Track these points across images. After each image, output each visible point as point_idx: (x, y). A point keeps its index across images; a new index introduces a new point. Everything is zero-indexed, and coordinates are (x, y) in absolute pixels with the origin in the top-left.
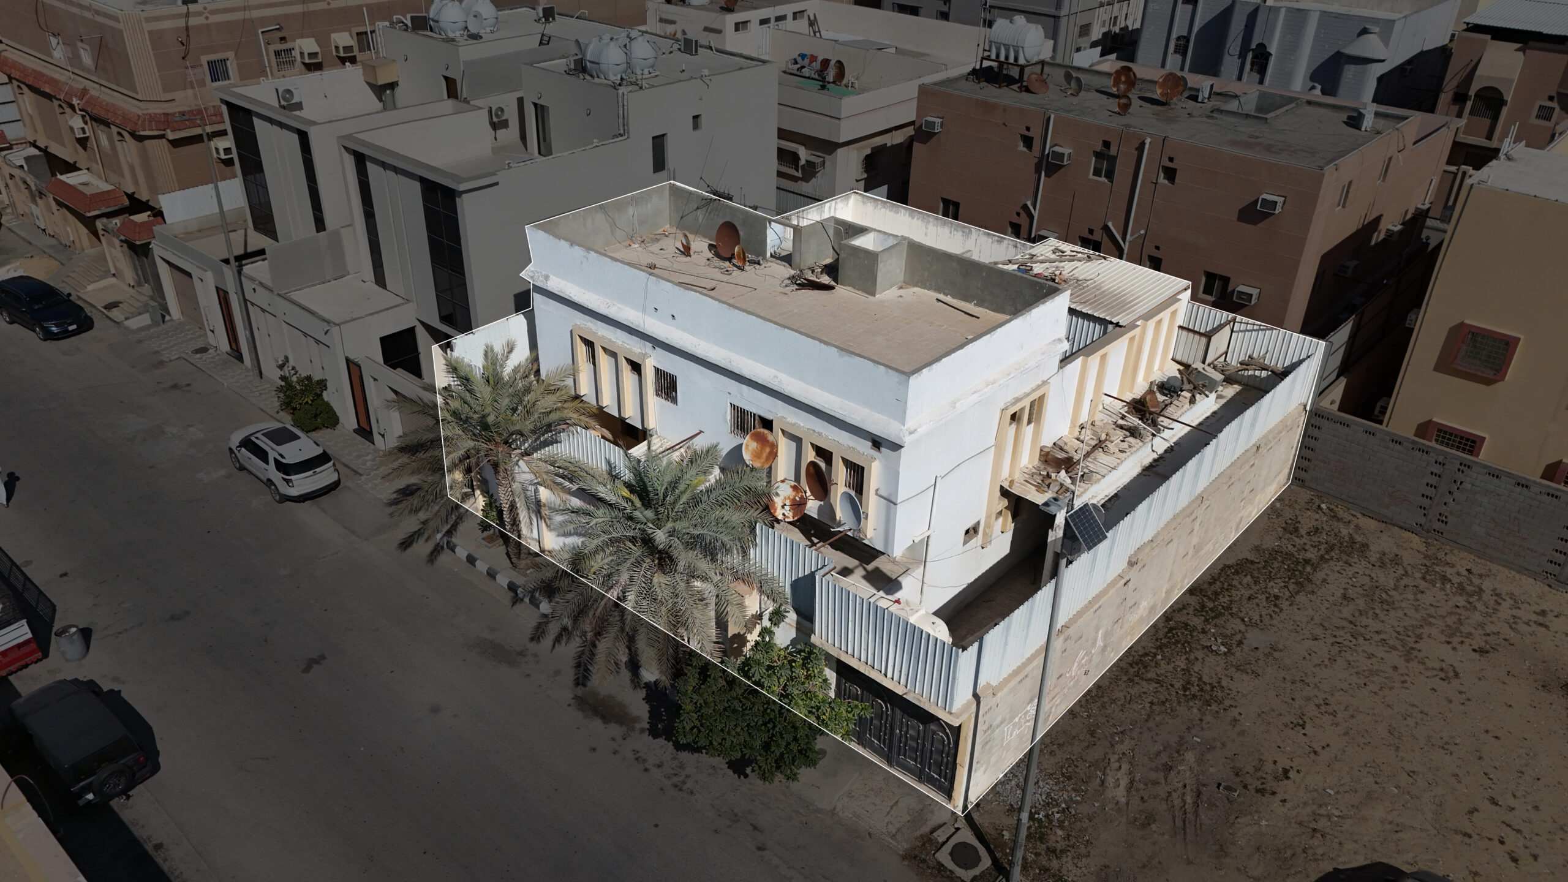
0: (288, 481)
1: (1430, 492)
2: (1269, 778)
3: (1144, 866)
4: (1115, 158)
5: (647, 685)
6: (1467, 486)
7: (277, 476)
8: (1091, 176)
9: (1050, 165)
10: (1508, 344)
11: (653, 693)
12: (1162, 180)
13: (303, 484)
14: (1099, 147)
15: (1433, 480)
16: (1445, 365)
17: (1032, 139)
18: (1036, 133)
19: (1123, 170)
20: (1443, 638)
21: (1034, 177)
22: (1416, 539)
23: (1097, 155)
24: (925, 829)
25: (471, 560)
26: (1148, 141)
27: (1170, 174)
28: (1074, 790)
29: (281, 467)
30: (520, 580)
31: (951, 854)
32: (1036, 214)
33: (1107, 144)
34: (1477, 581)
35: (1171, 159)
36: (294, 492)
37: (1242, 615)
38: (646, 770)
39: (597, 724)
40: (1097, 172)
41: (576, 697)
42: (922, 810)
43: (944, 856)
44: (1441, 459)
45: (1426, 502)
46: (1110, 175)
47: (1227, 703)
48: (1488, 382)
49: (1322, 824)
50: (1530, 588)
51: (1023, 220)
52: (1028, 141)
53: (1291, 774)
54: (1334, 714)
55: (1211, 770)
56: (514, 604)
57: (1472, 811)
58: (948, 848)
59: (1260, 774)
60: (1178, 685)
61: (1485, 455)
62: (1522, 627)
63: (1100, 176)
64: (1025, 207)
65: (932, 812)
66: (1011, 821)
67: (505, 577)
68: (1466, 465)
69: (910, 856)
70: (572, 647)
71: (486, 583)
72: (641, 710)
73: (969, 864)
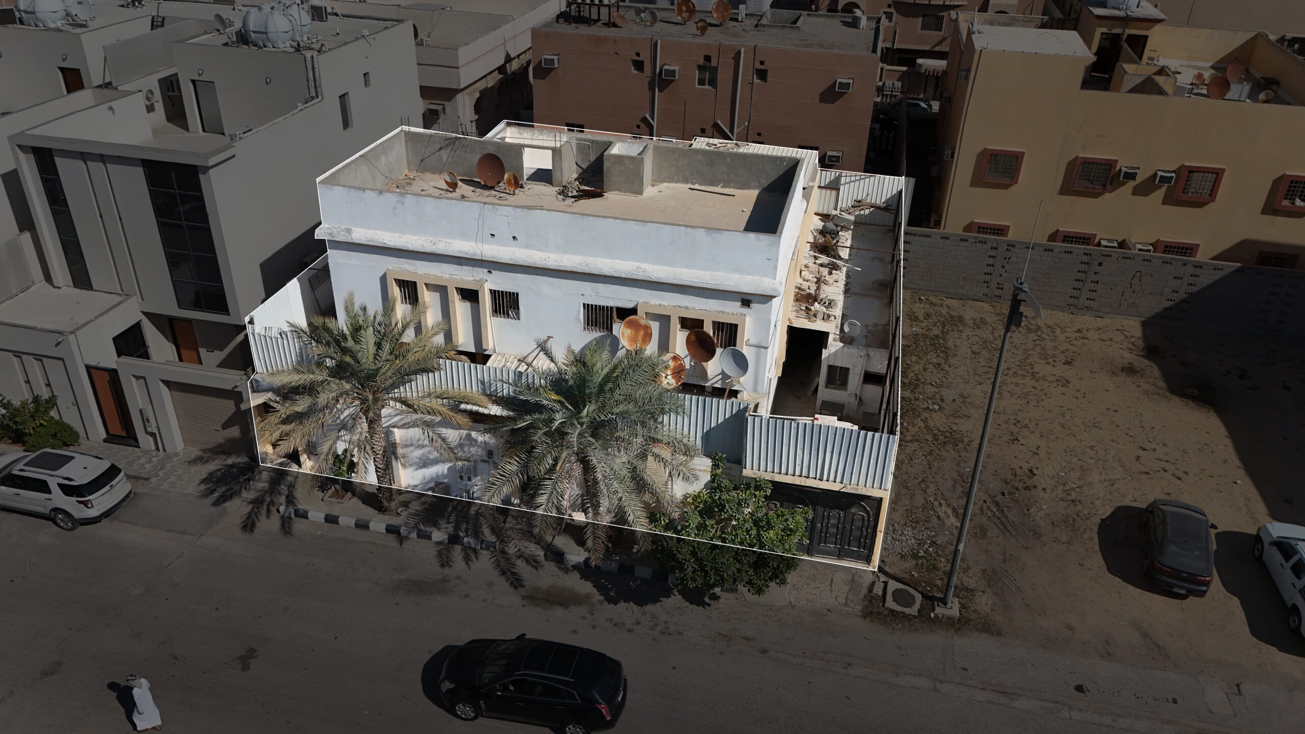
0: (85, 503)
1: (989, 270)
2: (1025, 478)
3: (1005, 561)
4: (716, 68)
5: (576, 567)
6: (1013, 259)
7: (69, 504)
8: (697, 86)
9: (662, 82)
10: (1017, 158)
11: (588, 571)
12: (756, 81)
13: (101, 501)
14: (701, 61)
15: (991, 261)
16: (978, 181)
17: (642, 63)
18: (645, 57)
19: (724, 77)
20: (1044, 362)
21: (648, 94)
22: (985, 305)
23: (700, 68)
24: (864, 591)
25: (331, 519)
26: (743, 50)
27: (762, 75)
28: (926, 529)
29: (68, 490)
30: (395, 521)
31: (894, 600)
32: (655, 124)
33: (708, 58)
34: (1034, 322)
35: (762, 63)
36: (93, 513)
37: (929, 381)
38: (630, 630)
39: (559, 611)
40: (701, 82)
41: (523, 598)
42: (853, 578)
43: (890, 603)
44: (994, 245)
45: (988, 277)
46: (713, 83)
47: (966, 440)
48: (1006, 187)
49: (1074, 496)
50: (1063, 317)
51: (645, 132)
52: (639, 65)
53: (1035, 471)
54: (1026, 426)
55: (991, 486)
56: (401, 543)
57: (1138, 458)
58: (889, 597)
59: (1018, 478)
60: (930, 438)
61: (1011, 236)
62: (1075, 342)
63: (704, 85)
64: (644, 120)
65: (861, 577)
66: (910, 564)
67: (379, 523)
68: (1011, 245)
69: (867, 614)
70: (485, 560)
71: (361, 535)
72: (586, 587)
73: (910, 602)
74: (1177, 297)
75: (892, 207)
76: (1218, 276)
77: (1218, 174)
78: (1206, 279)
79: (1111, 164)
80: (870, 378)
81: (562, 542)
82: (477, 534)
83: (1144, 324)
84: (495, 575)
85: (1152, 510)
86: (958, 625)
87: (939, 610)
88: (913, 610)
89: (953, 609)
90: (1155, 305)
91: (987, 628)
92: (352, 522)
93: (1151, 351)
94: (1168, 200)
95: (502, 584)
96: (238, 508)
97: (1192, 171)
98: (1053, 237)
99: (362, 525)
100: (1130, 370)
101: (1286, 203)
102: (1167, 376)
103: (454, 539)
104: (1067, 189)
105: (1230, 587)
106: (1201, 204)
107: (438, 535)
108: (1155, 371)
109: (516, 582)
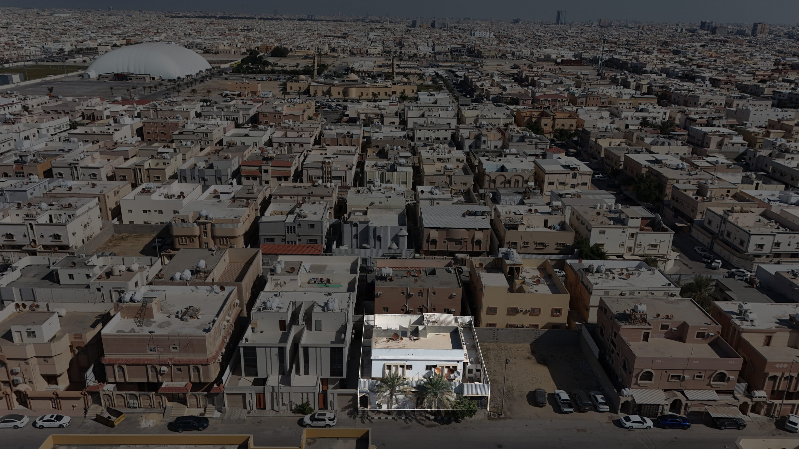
2: (511, 388)
3: (511, 406)
4: (423, 293)
5: (432, 420)
6: (499, 332)
7: (330, 423)
9: (409, 296)
10: (496, 308)
11: (435, 420)
13: (335, 421)
14: (419, 291)
15: (494, 333)
16: (487, 314)
18: (405, 291)
19: (425, 295)
21: (406, 300)
23: (419, 293)
24: (488, 415)
25: (380, 418)
26: (430, 289)
27: (434, 294)
29: (330, 420)
30: (394, 416)
32: (408, 307)
33: (421, 291)
35: (434, 291)
36: (334, 424)
39: (433, 428)
40: (419, 296)
41: (424, 427)
42: (486, 412)
43: (492, 416)
44: (494, 330)
45: (493, 337)
46: (422, 296)
48: (494, 315)
49: (521, 390)
50: (512, 345)
51: (404, 308)
52: (403, 293)
53: (513, 386)
56: (396, 421)
57: (532, 380)
61: (497, 327)
62: (516, 352)
64: (405, 305)
66: (494, 409)
67: (390, 418)
68: (498, 329)
69: (489, 419)
70: (414, 422)
71: (386, 420)
72: (436, 423)
73: (495, 416)
74: (536, 338)
75: (470, 322)
76: (544, 332)
77: (540, 309)
78: (542, 333)
79: (517, 308)
80: (478, 370)
81: (428, 415)
82: (411, 416)
83: (531, 345)
84: (418, 424)
85: (535, 391)
86: (505, 418)
87: (501, 416)
88: (496, 417)
89: (503, 416)
90: (532, 340)
91: (510, 418)
92: (384, 418)
93: (533, 352)
94: (530, 315)
95: (420, 425)
96: (358, 419)
97: (534, 309)
98: (507, 326)
99: (386, 418)
100: (529, 358)
101: (555, 314)
102: (536, 359)
103: (407, 418)
104: (508, 314)
105: (550, 404)
106: (537, 316)
107: (403, 418)
108: (534, 358)
109: (423, 425)
